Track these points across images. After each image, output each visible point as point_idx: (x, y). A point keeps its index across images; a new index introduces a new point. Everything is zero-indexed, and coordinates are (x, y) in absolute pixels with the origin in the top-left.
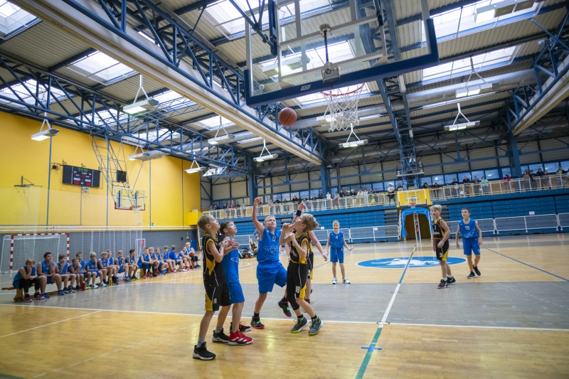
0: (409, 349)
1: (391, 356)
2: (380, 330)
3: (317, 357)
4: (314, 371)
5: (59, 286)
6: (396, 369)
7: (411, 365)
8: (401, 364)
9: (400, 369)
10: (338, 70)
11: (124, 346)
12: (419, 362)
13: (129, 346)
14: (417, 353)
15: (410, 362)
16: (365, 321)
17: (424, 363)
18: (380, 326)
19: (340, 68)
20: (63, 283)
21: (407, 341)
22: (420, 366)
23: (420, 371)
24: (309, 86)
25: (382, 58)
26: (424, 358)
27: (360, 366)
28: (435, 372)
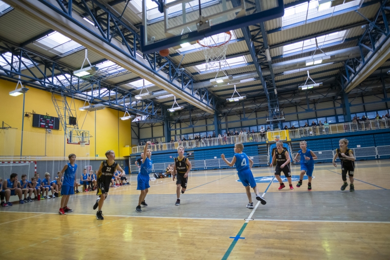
0: (265, 238)
1: (251, 243)
2: (246, 224)
3: (194, 245)
4: (189, 255)
5: (20, 197)
6: (253, 253)
7: (266, 250)
8: (258, 249)
9: (256, 253)
10: (208, 22)
11: (51, 238)
12: (273, 248)
13: (55, 238)
14: (271, 240)
15: (265, 247)
16: (236, 218)
17: (276, 248)
18: (246, 222)
19: (210, 20)
20: (23, 195)
21: (265, 232)
22: (273, 250)
23: (272, 254)
24: (187, 36)
25: (241, 11)
26: (276, 245)
27: (226, 251)
28: (284, 255)
